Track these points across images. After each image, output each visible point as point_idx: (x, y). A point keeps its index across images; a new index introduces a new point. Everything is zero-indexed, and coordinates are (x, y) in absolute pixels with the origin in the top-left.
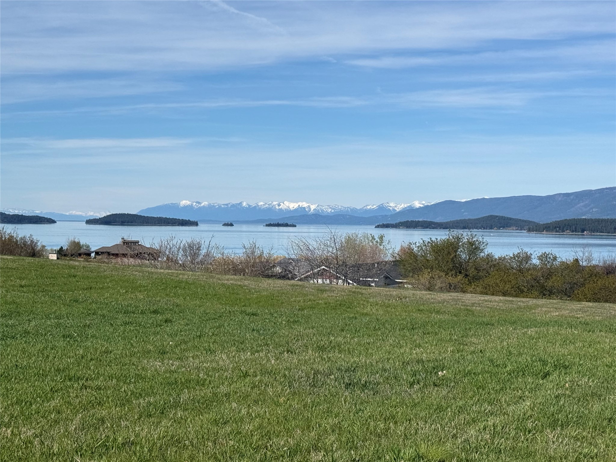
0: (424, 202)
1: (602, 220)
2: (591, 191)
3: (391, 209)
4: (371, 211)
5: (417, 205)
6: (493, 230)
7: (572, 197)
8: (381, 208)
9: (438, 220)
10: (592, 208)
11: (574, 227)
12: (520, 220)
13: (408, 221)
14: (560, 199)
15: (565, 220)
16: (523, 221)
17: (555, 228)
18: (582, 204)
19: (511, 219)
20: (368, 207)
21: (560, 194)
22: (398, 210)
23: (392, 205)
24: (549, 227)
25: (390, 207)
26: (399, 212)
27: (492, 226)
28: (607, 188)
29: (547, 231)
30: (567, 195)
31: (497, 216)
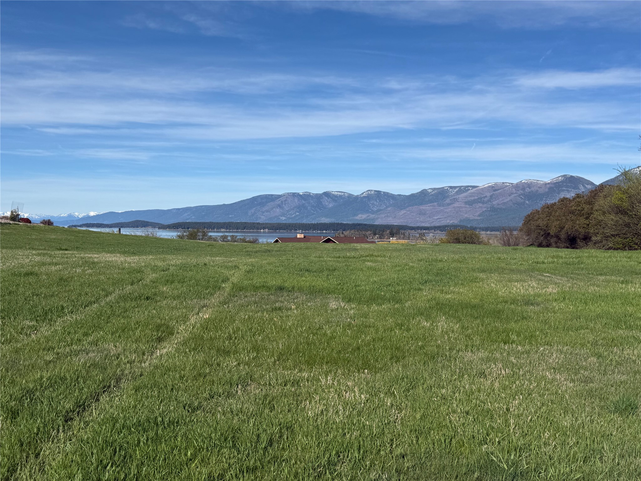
0: (96, 213)
1: (198, 223)
2: (191, 207)
3: (76, 216)
4: (63, 217)
5: (92, 214)
6: (138, 228)
7: (181, 210)
8: (70, 216)
9: (105, 222)
10: (191, 217)
11: (183, 227)
12: (154, 223)
13: (88, 224)
14: (175, 211)
15: (179, 223)
16: (155, 223)
17: (173, 227)
18: (186, 214)
19: (148, 222)
20: (62, 215)
21: (174, 209)
22: (80, 217)
23: (77, 214)
24: (170, 226)
25: (76, 215)
26: (81, 218)
27: (137, 226)
28: (199, 206)
29: (169, 229)
30: (179, 209)
31: (140, 221)
